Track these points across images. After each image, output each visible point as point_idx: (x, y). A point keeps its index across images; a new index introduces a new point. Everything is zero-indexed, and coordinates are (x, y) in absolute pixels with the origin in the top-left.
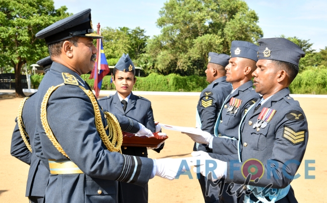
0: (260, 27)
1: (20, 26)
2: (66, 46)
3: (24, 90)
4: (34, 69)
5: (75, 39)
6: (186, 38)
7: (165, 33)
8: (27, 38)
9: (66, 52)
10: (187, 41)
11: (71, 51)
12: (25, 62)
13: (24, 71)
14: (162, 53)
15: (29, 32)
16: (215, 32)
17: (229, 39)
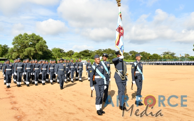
6: (22, 48)
7: (15, 47)
14: (14, 53)
16: (32, 47)
17: (37, 49)
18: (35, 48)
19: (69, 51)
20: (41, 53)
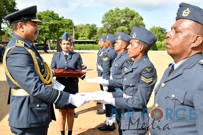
0: (144, 23)
1: (45, 25)
2: (20, 25)
3: (47, 51)
4: (51, 42)
5: (26, 21)
6: (113, 28)
7: (105, 26)
8: (48, 30)
9: (20, 28)
10: (114, 29)
11: (23, 28)
12: (48, 39)
13: (47, 43)
14: (103, 34)
15: (49, 27)
16: (125, 25)
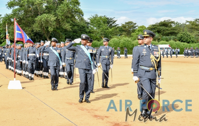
17: (60, 18)
18: (55, 15)
19: (126, 23)
20: (70, 27)
